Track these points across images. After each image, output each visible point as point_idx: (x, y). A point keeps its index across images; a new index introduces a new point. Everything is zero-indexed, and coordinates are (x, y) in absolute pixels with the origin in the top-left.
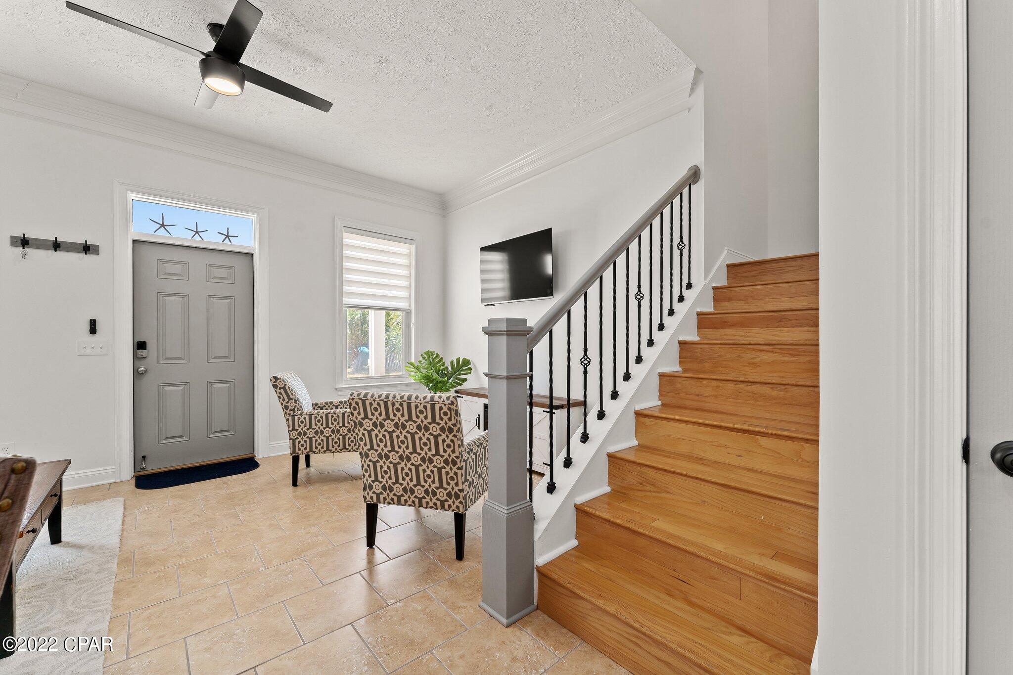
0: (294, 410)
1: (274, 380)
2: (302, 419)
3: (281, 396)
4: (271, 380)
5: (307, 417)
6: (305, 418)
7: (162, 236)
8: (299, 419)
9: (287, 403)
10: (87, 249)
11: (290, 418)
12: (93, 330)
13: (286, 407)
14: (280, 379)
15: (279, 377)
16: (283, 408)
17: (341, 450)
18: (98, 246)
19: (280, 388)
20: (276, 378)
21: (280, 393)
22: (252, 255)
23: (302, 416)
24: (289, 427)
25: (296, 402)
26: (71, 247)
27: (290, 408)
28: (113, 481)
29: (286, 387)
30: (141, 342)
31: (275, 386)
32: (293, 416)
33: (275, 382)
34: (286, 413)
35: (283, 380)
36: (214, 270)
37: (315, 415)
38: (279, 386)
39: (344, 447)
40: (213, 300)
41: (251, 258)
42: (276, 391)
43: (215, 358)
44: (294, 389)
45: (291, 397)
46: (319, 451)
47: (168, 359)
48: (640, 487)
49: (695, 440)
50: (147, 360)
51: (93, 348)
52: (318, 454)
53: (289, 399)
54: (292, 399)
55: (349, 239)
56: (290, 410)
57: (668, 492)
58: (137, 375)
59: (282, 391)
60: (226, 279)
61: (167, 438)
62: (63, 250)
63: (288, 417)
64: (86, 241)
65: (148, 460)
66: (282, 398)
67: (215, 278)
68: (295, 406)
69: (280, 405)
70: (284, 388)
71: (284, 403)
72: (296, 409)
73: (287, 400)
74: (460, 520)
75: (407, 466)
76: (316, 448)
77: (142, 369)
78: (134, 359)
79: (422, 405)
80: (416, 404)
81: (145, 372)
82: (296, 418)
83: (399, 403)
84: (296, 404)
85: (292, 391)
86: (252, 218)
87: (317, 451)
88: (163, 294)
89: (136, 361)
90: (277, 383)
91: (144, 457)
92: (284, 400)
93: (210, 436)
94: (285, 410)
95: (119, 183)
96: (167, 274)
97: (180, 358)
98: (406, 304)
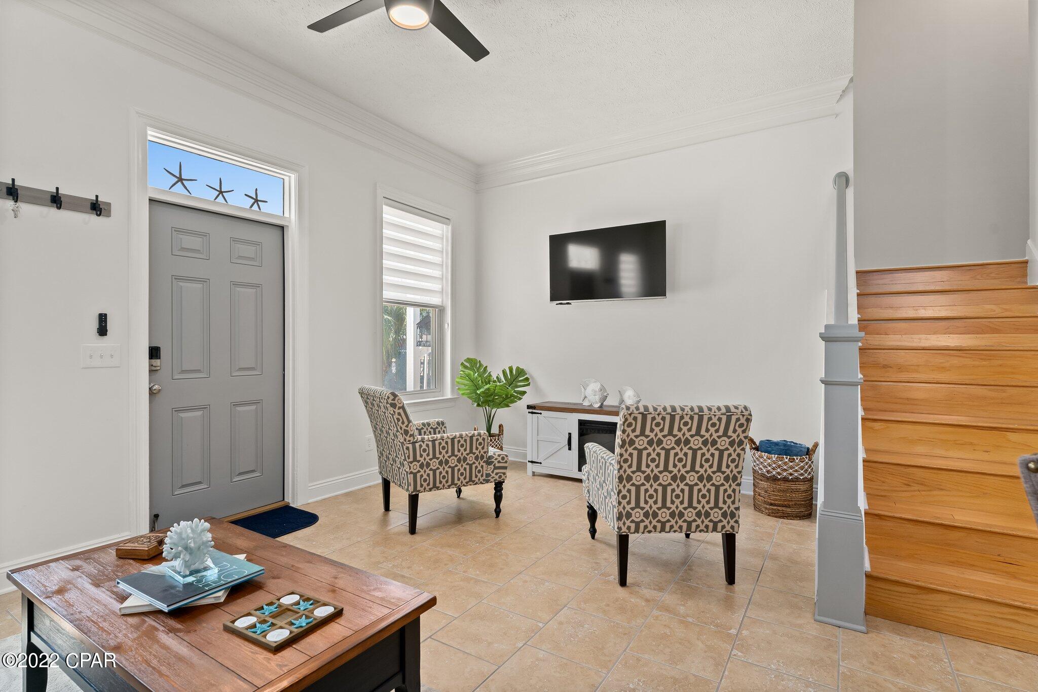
1: (392, 398)
2: (424, 446)
5: (430, 444)
6: (427, 445)
7: (178, 195)
8: (421, 446)
10: (96, 207)
12: (102, 330)
13: (406, 432)
16: (402, 433)
17: (467, 483)
20: (394, 395)
21: (399, 414)
22: (282, 228)
23: (423, 442)
26: (76, 204)
30: (155, 347)
31: (393, 406)
32: (414, 443)
36: (239, 246)
37: (439, 441)
39: (471, 480)
40: (238, 289)
41: (281, 232)
43: (241, 369)
46: (444, 486)
47: (183, 372)
48: (905, 488)
49: (935, 440)
50: (161, 372)
51: (101, 357)
52: (442, 490)
55: (390, 214)
56: (411, 436)
57: (942, 489)
58: (153, 396)
60: (252, 259)
61: (183, 486)
62: (66, 209)
63: (408, 445)
64: (97, 197)
65: (161, 519)
67: (241, 257)
70: (403, 408)
71: (404, 427)
72: (414, 434)
74: (730, 541)
75: (678, 487)
76: (441, 482)
77: (159, 386)
78: (151, 373)
79: (717, 417)
80: (710, 416)
82: (417, 445)
83: (689, 416)
86: (283, 177)
87: (441, 486)
89: (152, 376)
91: (156, 517)
92: (403, 423)
93: (234, 480)
94: (404, 435)
95: (137, 113)
96: (183, 249)
97: (199, 371)
98: (440, 300)
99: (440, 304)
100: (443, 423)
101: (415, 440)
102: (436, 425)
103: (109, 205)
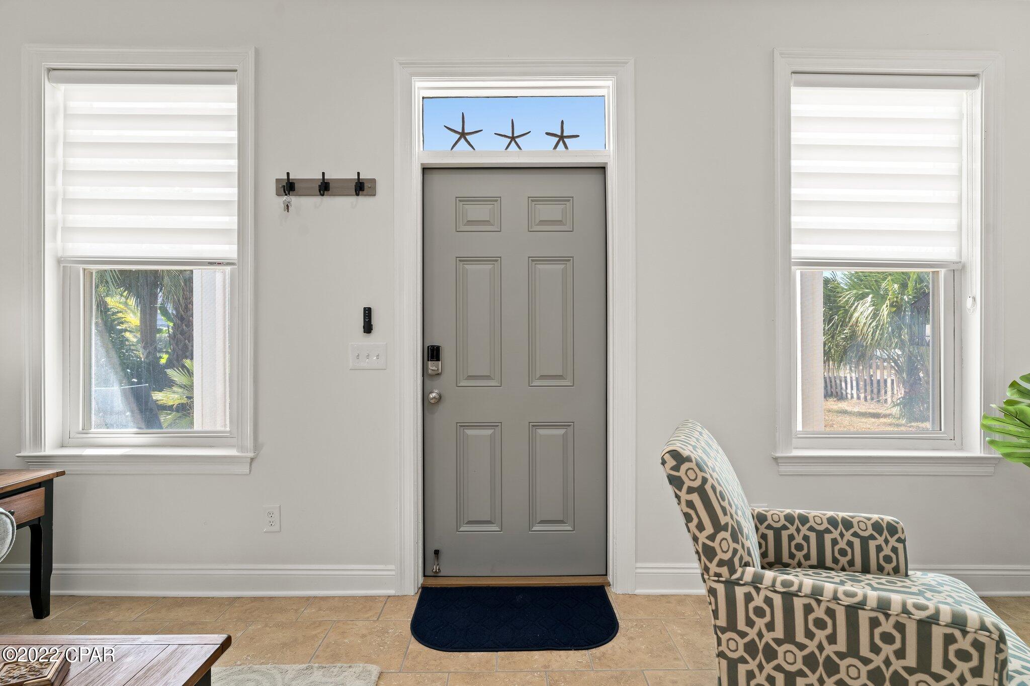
0: (729, 564)
1: (671, 462)
3: (694, 516)
4: (664, 463)
7: (463, 156)
8: (748, 598)
9: (712, 538)
10: (360, 187)
11: (721, 589)
12: (368, 328)
13: (709, 553)
14: (688, 459)
15: (685, 453)
16: (697, 552)
18: (374, 180)
19: (690, 490)
20: (679, 458)
21: (690, 504)
22: (602, 169)
24: (716, 617)
25: (735, 539)
26: (342, 188)
27: (721, 556)
28: (392, 592)
29: (708, 487)
30: (433, 346)
31: (675, 482)
32: (730, 585)
33: (676, 468)
34: (706, 569)
35: (698, 465)
36: (540, 207)
38: (688, 483)
40: (538, 266)
41: (602, 176)
42: (678, 497)
43: (543, 377)
44: (727, 495)
45: (723, 520)
47: (470, 377)
50: (442, 377)
51: (368, 357)
53: (718, 527)
54: (725, 528)
56: (721, 563)
58: (428, 406)
59: (695, 498)
60: (559, 222)
61: (470, 523)
62: (334, 196)
63: (715, 585)
64: (358, 174)
65: (443, 557)
66: (695, 521)
67: (543, 222)
68: (735, 551)
69: (690, 542)
70: (701, 491)
71: (702, 537)
72: (736, 560)
73: (709, 530)
77: (434, 395)
78: (425, 378)
81: (440, 398)
84: (735, 545)
85: (724, 500)
88: (463, 260)
89: (427, 382)
90: (681, 473)
91: (437, 552)
92: (701, 527)
93: (534, 529)
94: (703, 558)
95: (401, 64)
96: (470, 223)
97: (488, 377)
98: (954, 250)
99: (953, 257)
100: (892, 529)
101: (735, 577)
102: (870, 531)
103: (373, 181)
